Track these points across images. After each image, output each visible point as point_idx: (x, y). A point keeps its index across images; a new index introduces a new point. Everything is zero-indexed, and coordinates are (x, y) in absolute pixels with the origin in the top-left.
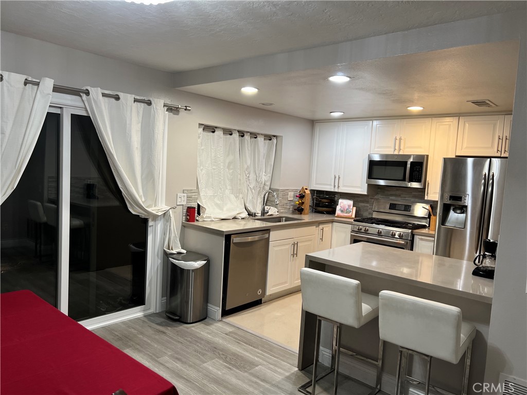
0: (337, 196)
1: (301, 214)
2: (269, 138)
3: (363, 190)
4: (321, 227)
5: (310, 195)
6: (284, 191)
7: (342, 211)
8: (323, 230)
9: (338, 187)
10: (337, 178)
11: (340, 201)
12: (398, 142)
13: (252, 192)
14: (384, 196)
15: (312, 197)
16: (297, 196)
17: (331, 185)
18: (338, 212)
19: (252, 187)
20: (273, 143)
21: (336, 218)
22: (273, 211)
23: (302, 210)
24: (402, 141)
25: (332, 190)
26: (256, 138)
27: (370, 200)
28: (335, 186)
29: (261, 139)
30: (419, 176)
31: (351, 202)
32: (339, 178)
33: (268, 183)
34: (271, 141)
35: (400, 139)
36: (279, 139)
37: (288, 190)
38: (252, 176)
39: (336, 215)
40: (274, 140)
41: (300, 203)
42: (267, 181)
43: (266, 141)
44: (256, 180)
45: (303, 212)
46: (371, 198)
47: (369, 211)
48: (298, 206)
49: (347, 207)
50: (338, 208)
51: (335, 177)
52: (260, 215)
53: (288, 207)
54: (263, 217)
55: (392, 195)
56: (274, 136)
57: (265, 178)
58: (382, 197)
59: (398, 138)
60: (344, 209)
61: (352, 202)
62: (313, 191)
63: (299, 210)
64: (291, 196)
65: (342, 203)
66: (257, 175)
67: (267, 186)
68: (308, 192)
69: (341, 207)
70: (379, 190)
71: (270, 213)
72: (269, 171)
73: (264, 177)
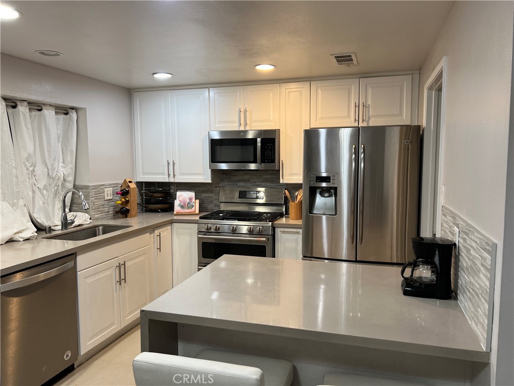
0: (172, 187)
1: (126, 217)
2: (64, 111)
3: (206, 178)
4: (157, 232)
5: (137, 190)
6: (95, 187)
7: (182, 207)
8: (160, 236)
9: (174, 175)
10: (171, 165)
11: (179, 193)
12: (242, 114)
13: (42, 194)
14: (231, 183)
15: (140, 191)
16: (117, 193)
17: (163, 174)
18: (177, 208)
19: (41, 187)
20: (71, 119)
21: (175, 218)
22: (81, 219)
23: (128, 211)
24: (248, 113)
25: (167, 180)
26: (40, 110)
27: (214, 188)
28: (169, 175)
29: (49, 113)
30: (271, 155)
31: (192, 194)
32: (174, 164)
33: (71, 179)
34: (67, 116)
35: (245, 111)
36: (80, 113)
37: (103, 185)
38: (40, 169)
39: (175, 213)
40: (74, 115)
41: (123, 202)
42: (68, 176)
43: (59, 116)
44: (48, 174)
45: (129, 215)
46: (215, 187)
47: (215, 202)
48: (121, 206)
49: (188, 201)
50: (177, 203)
51: (168, 163)
52: (60, 227)
53: (106, 209)
54: (65, 231)
55: (239, 181)
56: (72, 108)
57: (64, 170)
58: (228, 184)
59: (242, 110)
60: (185, 204)
61: (194, 194)
62: (140, 184)
63: (123, 212)
64: (108, 193)
65: (181, 196)
66: (50, 167)
67: (69, 182)
68: (133, 186)
69: (180, 201)
70: (224, 176)
71: (76, 223)
72: (69, 159)
73: (61, 169)
